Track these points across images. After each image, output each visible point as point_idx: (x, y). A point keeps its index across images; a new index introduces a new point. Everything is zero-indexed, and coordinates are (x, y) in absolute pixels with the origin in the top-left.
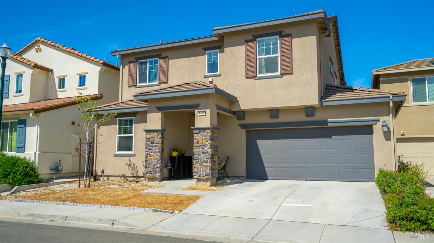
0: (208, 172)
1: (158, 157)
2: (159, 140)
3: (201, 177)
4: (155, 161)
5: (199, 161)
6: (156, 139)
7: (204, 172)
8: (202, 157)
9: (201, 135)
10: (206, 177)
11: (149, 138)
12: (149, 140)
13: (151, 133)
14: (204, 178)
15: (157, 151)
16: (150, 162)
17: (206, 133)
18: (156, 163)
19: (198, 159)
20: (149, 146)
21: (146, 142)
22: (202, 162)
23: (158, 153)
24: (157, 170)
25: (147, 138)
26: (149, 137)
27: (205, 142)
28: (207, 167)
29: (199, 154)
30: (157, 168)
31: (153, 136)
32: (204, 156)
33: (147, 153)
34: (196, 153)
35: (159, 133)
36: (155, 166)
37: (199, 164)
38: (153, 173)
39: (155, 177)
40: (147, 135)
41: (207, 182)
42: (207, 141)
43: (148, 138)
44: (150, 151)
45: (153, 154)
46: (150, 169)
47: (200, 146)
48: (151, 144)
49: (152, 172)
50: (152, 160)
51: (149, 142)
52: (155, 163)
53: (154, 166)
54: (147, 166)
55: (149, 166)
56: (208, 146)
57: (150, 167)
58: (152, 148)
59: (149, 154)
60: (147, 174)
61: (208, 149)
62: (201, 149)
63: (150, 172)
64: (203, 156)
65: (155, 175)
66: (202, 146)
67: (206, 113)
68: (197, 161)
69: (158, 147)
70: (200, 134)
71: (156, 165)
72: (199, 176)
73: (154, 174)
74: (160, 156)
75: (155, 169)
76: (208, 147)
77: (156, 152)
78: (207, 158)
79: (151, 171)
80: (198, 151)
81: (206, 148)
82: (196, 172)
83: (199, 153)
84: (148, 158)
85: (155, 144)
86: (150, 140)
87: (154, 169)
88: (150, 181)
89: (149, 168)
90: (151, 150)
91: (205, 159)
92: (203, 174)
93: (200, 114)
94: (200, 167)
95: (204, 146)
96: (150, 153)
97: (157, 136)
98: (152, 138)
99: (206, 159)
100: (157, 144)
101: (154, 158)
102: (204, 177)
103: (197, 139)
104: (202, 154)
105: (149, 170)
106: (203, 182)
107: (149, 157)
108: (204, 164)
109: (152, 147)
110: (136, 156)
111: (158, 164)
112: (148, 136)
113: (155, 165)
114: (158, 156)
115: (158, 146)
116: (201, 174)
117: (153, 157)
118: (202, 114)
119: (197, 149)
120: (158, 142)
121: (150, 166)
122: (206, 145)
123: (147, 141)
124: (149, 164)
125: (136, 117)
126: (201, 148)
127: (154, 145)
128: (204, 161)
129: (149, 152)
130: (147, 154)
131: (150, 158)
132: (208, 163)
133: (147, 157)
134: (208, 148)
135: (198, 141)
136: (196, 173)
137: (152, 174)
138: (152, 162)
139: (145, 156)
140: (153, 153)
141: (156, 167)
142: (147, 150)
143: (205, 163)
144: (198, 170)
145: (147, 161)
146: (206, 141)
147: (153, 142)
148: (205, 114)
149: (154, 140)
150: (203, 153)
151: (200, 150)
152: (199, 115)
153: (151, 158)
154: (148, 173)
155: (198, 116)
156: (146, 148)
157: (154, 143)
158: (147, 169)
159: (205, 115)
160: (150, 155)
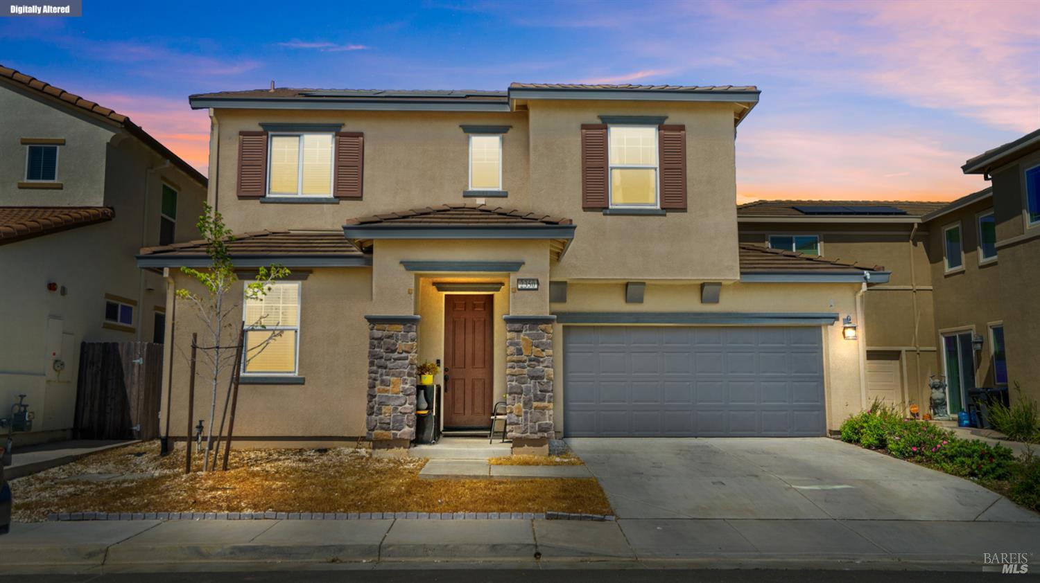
0: (547, 423)
1: (407, 386)
2: (410, 343)
3: (528, 434)
4: (399, 397)
5: (523, 396)
6: (400, 342)
7: (535, 423)
8: (530, 387)
9: (528, 335)
10: (540, 435)
11: (380, 339)
12: (379, 343)
13: (386, 326)
14: (536, 436)
15: (404, 372)
16: (383, 400)
17: (540, 331)
18: (403, 402)
19: (519, 391)
20: (381, 358)
21: (370, 348)
22: (530, 400)
23: (406, 377)
24: (405, 420)
25: (373, 339)
26: (380, 336)
27: (538, 351)
28: (544, 410)
29: (523, 380)
30: (406, 413)
31: (393, 332)
32: (535, 386)
33: (373, 375)
34: (515, 377)
35: (409, 327)
36: (397, 409)
37: (522, 405)
38: (391, 426)
39: (398, 437)
40: (372, 330)
41: (542, 446)
42: (543, 350)
43: (377, 339)
44: (384, 371)
45: (393, 379)
46: (382, 416)
47: (525, 362)
48: (384, 354)
49: (389, 424)
50: (390, 395)
51: (378, 347)
52: (397, 402)
53: (395, 409)
54: (375, 409)
55: (380, 409)
56: (545, 360)
57: (385, 413)
58: (389, 364)
59: (379, 379)
60: (373, 430)
61: (546, 369)
62: (528, 368)
63: (384, 426)
64: (532, 385)
65: (399, 433)
66: (530, 360)
67: (538, 284)
68: (516, 395)
69: (407, 362)
70: (524, 332)
71: (401, 406)
72: (523, 433)
73: (396, 430)
74: (413, 385)
75: (400, 418)
76: (545, 364)
77: (400, 373)
78: (542, 389)
79: (388, 421)
80: (521, 373)
81: (539, 365)
82: (516, 422)
83: (522, 378)
84: (376, 389)
85: (396, 353)
86: (382, 343)
87: (394, 416)
88: (379, 448)
89: (381, 414)
90: (386, 368)
91: (539, 393)
92: (532, 428)
93: (524, 286)
94: (523, 410)
95: (534, 361)
96: (384, 377)
97: (402, 333)
98: (390, 337)
99: (541, 391)
100: (404, 355)
101: (396, 390)
102: (536, 433)
103: (517, 344)
104: (531, 380)
105: (381, 419)
106: (528, 445)
107: (379, 387)
108: (535, 404)
109: (388, 362)
110: (306, 383)
111: (407, 405)
112: (378, 334)
113: (400, 408)
114: (406, 383)
115: (406, 358)
116: (527, 429)
117: (391, 386)
118: (529, 285)
119: (516, 369)
120: (407, 349)
121: (383, 411)
122: (542, 359)
123: (372, 346)
124: (381, 404)
126: (529, 366)
127: (396, 355)
128: (535, 396)
129: (382, 375)
130: (375, 379)
131: (384, 389)
132: (545, 401)
133: (372, 387)
134: (546, 367)
135: (521, 350)
136: (514, 426)
137: (388, 429)
138: (389, 398)
139: (369, 384)
140: (393, 375)
141: (402, 411)
142: (375, 368)
143: (538, 401)
144: (520, 418)
145: (375, 396)
146: (539, 349)
147: (393, 348)
148: (536, 286)
149: (395, 345)
150: (532, 378)
151: (525, 371)
152: (520, 286)
153: (388, 388)
154: (377, 427)
155: (519, 290)
156: (372, 364)
157: (393, 351)
158: (373, 416)
159: (537, 289)
160: (383, 382)
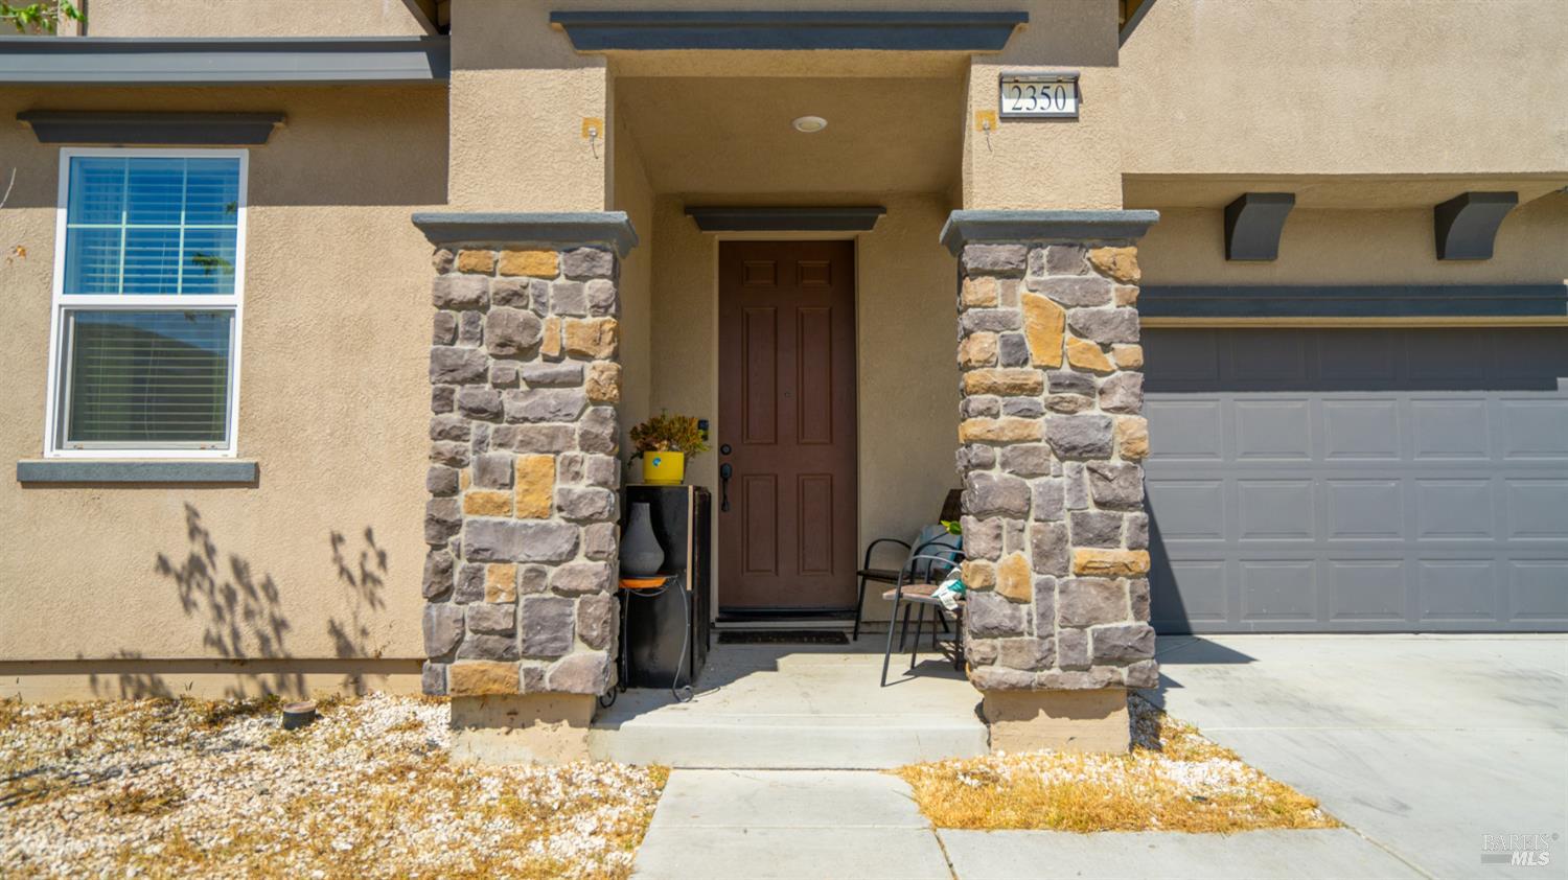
0: (1127, 630)
1: (579, 487)
2: (590, 320)
3: (1056, 671)
4: (547, 531)
5: (1031, 523)
6: (551, 315)
7: (1082, 628)
8: (1060, 489)
9: (1049, 287)
10: (1101, 674)
11: (476, 305)
12: (472, 322)
13: (500, 255)
14: (1085, 681)
15: (569, 434)
16: (485, 541)
17: (1093, 275)
18: (567, 547)
19: (1017, 503)
20: (480, 377)
21: (438, 340)
22: (1061, 539)
23: (577, 452)
24: (575, 617)
25: (448, 304)
26: (473, 295)
27: (1089, 349)
28: (1114, 577)
29: (1033, 460)
30: (576, 593)
31: (524, 280)
32: (1077, 483)
33: (447, 445)
34: (998, 451)
35: (589, 258)
36: (542, 574)
37: (1027, 556)
38: (518, 643)
39: (547, 685)
40: (443, 270)
41: (1103, 715)
42: (1106, 347)
43: (462, 306)
44: (492, 426)
45: (525, 459)
46: (484, 604)
47: (1035, 390)
48: (491, 362)
49: (510, 634)
50: (513, 521)
51: (470, 337)
52: (543, 551)
53: (535, 575)
54: (456, 578)
55: (474, 577)
56: (1114, 384)
57: (495, 592)
58: (512, 403)
59: (471, 457)
60: (448, 658)
61: (1121, 417)
62: (1050, 415)
63: (493, 642)
64: (1065, 481)
65: (549, 668)
66: (1057, 385)
67: (1077, 95)
68: (1004, 521)
69: (580, 392)
70: (1029, 277)
71: (556, 564)
72: (1032, 669)
73: (534, 657)
74: (604, 484)
75: (551, 610)
76: (1117, 399)
77: (552, 436)
78: (1108, 496)
79: (506, 624)
80: (1018, 433)
81: (1090, 405)
82: (1007, 624)
83: (1027, 452)
84: (460, 499)
85: (538, 360)
86: (484, 320)
87: (529, 605)
88: (477, 726)
89: (479, 596)
90: (497, 416)
91: (1093, 510)
92: (1071, 647)
93: (1026, 105)
94: (1035, 578)
95: (1071, 386)
96: (492, 453)
97: (561, 281)
98: (510, 298)
99: (1100, 504)
100: (569, 365)
101: (537, 501)
102: (1086, 669)
103: (1005, 322)
104: (1062, 459)
105: (480, 616)
106: (1053, 713)
107: (470, 489)
108: (1080, 554)
109: (505, 395)
110: (262, 481)
111: (580, 561)
112: (465, 286)
113: (552, 571)
114: (577, 476)
115: (575, 380)
116: (1051, 650)
117: (519, 486)
118: (1043, 102)
119: (1003, 419)
120: (578, 345)
121: (488, 583)
122: (1100, 382)
123: (447, 334)
124: (476, 554)
125: (262, 149)
126: (1051, 407)
127: (535, 368)
128: (1081, 523)
129: (481, 443)
130: (455, 462)
131: (489, 500)
132: (1116, 543)
133: (446, 490)
134: (1118, 410)
135: (1021, 344)
136: (999, 642)
137: (508, 656)
138: (510, 533)
139: (433, 478)
140: (526, 444)
141: (562, 584)
142: (454, 418)
143: (1089, 543)
144: (1024, 608)
145: (454, 528)
146: (1091, 342)
147: (525, 340)
148: (1070, 106)
149: (531, 327)
150: (1068, 452)
151: (1040, 426)
152: (1008, 106)
153: (505, 493)
154: (464, 646)
155: (1005, 118)
156: (442, 400)
157: (526, 353)
158: (451, 604)
159: (1072, 118)
160: (484, 470)
